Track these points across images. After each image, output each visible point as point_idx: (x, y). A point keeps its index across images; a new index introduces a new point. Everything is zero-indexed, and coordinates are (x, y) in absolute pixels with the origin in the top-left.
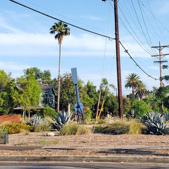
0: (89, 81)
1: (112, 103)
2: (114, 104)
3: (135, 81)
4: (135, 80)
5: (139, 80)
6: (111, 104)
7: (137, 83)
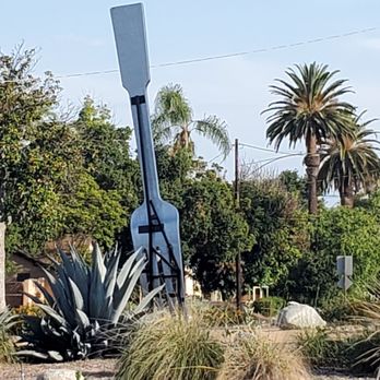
0: (88, 102)
1: (216, 216)
2: (224, 226)
3: (319, 107)
4: (321, 99)
5: (341, 99)
6: (209, 225)
7: (330, 116)
